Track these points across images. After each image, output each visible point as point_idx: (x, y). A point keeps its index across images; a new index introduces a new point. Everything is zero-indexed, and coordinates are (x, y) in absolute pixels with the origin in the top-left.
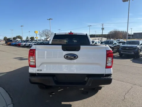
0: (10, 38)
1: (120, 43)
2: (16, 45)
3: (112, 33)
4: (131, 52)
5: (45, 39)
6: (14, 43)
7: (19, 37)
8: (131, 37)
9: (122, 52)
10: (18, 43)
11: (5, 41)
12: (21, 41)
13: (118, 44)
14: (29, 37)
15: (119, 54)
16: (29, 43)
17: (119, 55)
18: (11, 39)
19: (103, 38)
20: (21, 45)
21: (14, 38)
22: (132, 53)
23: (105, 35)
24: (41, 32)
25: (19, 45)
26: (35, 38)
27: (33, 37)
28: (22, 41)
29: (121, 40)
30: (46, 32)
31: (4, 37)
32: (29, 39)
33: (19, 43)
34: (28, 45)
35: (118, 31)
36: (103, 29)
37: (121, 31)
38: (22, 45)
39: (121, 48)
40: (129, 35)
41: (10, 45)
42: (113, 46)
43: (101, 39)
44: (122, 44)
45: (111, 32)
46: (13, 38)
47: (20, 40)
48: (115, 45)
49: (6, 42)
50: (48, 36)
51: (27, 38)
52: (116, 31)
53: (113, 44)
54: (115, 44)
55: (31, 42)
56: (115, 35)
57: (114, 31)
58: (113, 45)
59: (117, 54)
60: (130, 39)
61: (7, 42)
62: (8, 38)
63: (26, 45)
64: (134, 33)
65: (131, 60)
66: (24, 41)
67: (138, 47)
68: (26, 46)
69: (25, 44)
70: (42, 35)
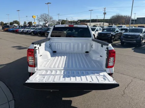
0: (7, 24)
1: (122, 30)
2: (13, 31)
5: (43, 24)
6: (12, 29)
7: (16, 22)
8: (134, 22)
9: (124, 41)
10: (15, 30)
12: (18, 27)
13: (120, 31)
14: (26, 22)
16: (27, 30)
17: (120, 44)
19: (104, 23)
21: (11, 24)
22: (134, 42)
23: (107, 20)
24: (39, 16)
25: (16, 32)
26: (33, 22)
27: (31, 22)
29: (123, 26)
30: (45, 16)
31: (1, 22)
32: (27, 24)
33: (17, 29)
34: (26, 31)
35: (120, 15)
36: (105, 14)
37: (124, 16)
38: (19, 32)
39: (123, 36)
40: (133, 20)
41: (7, 31)
43: (102, 24)
44: (124, 31)
45: (113, 17)
46: (9, 24)
47: (17, 25)
49: (3, 28)
50: (47, 21)
51: (25, 23)
53: (116, 31)
54: (117, 31)
55: (29, 29)
56: (117, 20)
57: (117, 16)
58: (115, 33)
59: (118, 42)
60: (133, 24)
61: (4, 28)
62: (5, 23)
64: (137, 18)
66: (22, 27)
67: (141, 35)
69: (23, 31)
70: (40, 20)
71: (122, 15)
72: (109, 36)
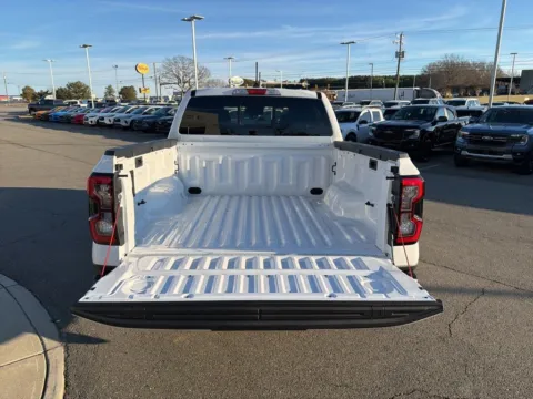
0: (47, 93)
1: (461, 113)
3: (436, 72)
4: (502, 153)
5: (175, 94)
7: (78, 90)
8: (511, 86)
9: (467, 153)
10: (73, 114)
13: (452, 120)
14: (114, 87)
16: (116, 115)
18: (48, 97)
20: (87, 119)
21: (61, 94)
22: (504, 156)
24: (158, 66)
25: (75, 123)
26: (138, 91)
27: (132, 88)
28: (90, 103)
29: (468, 99)
30: (181, 66)
31: (23, 87)
32: (116, 94)
34: (112, 119)
35: (459, 61)
36: (400, 55)
37: (474, 64)
38: (89, 121)
39: (464, 136)
40: (504, 80)
41: (46, 121)
42: (432, 129)
44: (469, 118)
45: (431, 67)
46: (54, 93)
48: (440, 125)
49: (32, 109)
50: (187, 85)
51: (110, 90)
52: (453, 64)
53: (436, 119)
54: (443, 119)
55: (122, 111)
57: (446, 64)
58: (435, 124)
60: (506, 93)
61: (35, 110)
62: (37, 90)
63: (106, 121)
64: (524, 72)
66: (99, 105)
68: (104, 124)
69: (102, 118)
70: (165, 80)
71: (465, 60)
72: (412, 137)
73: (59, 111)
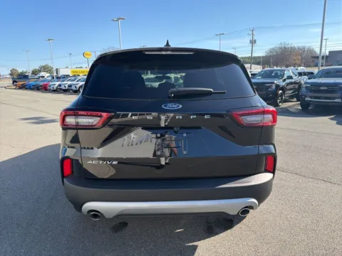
2: (37, 88)
3: (275, 53)
4: (335, 98)
6: (35, 83)
7: (45, 68)
9: (309, 99)
10: (41, 84)
11: (13, 78)
12: (50, 78)
13: (296, 78)
15: (301, 105)
16: (69, 83)
18: (26, 74)
20: (50, 86)
21: (34, 72)
22: (336, 100)
23: (259, 57)
25: (44, 88)
28: (53, 77)
31: (11, 69)
33: (45, 83)
34: (67, 86)
36: (253, 42)
37: (299, 48)
38: (51, 88)
39: (306, 87)
41: (23, 87)
44: (306, 77)
45: (272, 50)
46: (31, 72)
47: (48, 75)
48: (288, 81)
49: (14, 82)
52: (285, 48)
53: (285, 77)
54: (290, 77)
55: (73, 80)
57: (281, 48)
58: (284, 80)
59: (294, 105)
61: (16, 82)
62: (20, 71)
63: (63, 87)
65: (332, 119)
66: (58, 78)
68: (61, 89)
69: (60, 85)
73: (32, 82)
